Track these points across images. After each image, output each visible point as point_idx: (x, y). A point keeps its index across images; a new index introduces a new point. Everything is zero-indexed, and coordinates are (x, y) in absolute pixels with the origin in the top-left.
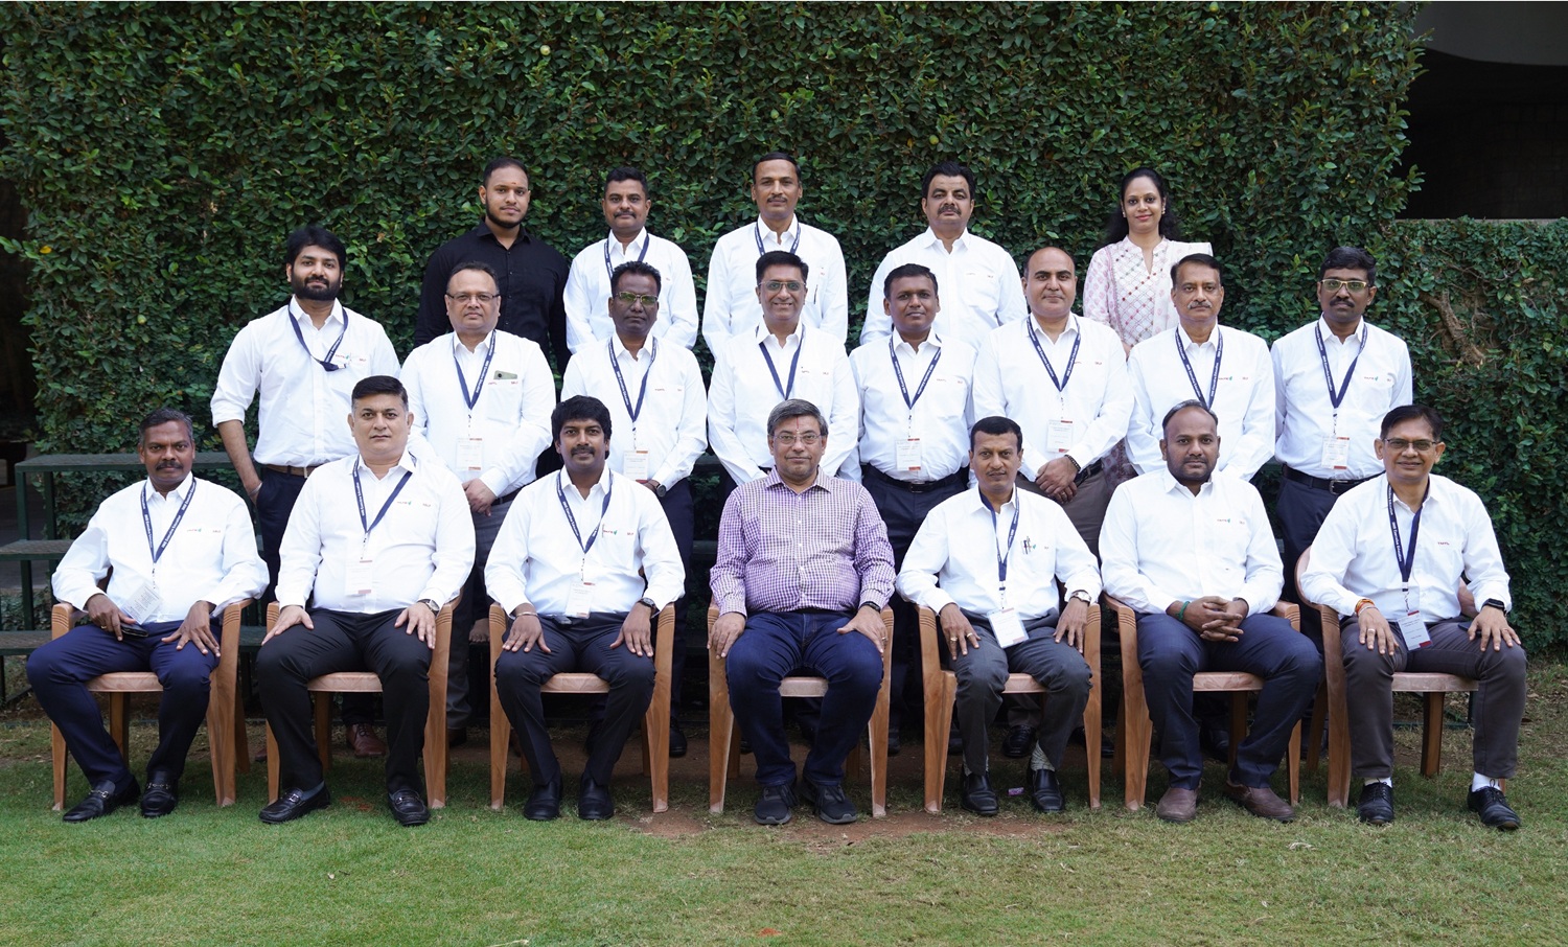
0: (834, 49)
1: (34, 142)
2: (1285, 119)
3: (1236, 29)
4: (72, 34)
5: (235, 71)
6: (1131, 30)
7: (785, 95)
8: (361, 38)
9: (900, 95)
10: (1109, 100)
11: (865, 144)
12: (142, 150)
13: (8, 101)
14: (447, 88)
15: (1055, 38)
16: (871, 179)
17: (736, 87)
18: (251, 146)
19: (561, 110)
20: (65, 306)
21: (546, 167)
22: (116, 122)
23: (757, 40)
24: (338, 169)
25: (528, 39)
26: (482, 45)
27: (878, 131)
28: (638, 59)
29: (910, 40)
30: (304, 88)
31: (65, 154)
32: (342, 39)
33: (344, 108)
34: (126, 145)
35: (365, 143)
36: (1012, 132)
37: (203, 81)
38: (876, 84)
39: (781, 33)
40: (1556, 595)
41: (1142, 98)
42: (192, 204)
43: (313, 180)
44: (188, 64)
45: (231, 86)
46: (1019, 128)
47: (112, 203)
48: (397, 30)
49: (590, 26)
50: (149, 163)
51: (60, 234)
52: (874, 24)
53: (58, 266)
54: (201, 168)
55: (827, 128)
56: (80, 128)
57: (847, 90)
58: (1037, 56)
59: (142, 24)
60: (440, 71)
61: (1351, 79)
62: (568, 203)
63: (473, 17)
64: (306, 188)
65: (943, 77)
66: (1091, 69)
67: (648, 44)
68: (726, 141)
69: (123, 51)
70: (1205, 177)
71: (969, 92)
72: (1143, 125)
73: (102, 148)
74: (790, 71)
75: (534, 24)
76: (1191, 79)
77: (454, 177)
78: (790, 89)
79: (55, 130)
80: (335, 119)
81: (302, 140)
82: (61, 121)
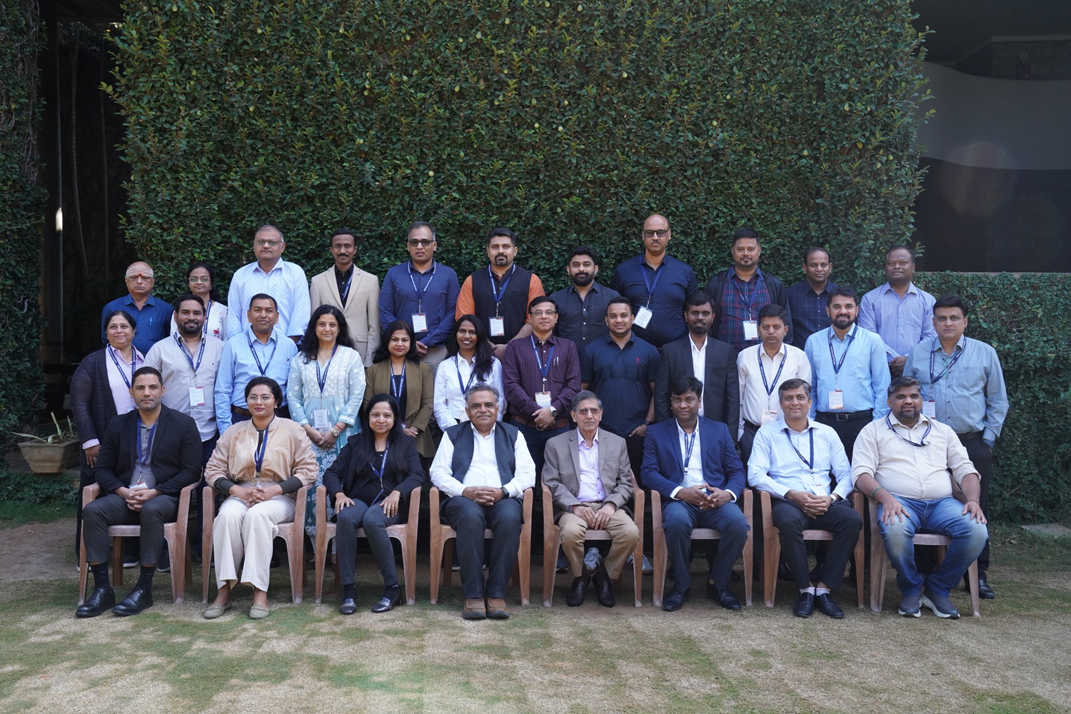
0: (592, 174)
1: (147, 223)
2: (846, 216)
3: (818, 165)
4: (170, 164)
5: (259, 184)
6: (759, 165)
7: (565, 200)
8: (328, 166)
9: (629, 200)
10: (747, 203)
11: (609, 227)
12: (206, 227)
13: (132, 200)
14: (376, 194)
15: (717, 169)
16: (613, 247)
17: (537, 195)
22: (192, 212)
23: (549, 169)
24: (314, 238)
25: (421, 168)
26: (396, 172)
27: (617, 220)
28: (483, 179)
29: (635, 170)
30: (297, 194)
31: (164, 230)
32: (318, 167)
33: (319, 205)
34: (197, 225)
35: (330, 224)
36: (692, 221)
37: (241, 189)
38: (616, 194)
39: (563, 165)
40: (1002, 486)
41: (765, 202)
42: (231, 257)
43: (300, 244)
44: (233, 180)
45: (255, 192)
46: (696, 219)
47: (187, 257)
48: (349, 162)
49: (456, 160)
50: (209, 235)
52: (615, 160)
54: (238, 237)
55: (588, 218)
56: (173, 215)
57: (599, 197)
58: (706, 179)
59: (208, 158)
60: (372, 185)
61: (882, 194)
63: (391, 155)
64: (296, 249)
65: (654, 190)
66: (737, 186)
67: (488, 170)
68: (532, 224)
69: (197, 173)
70: (801, 247)
71: (668, 199)
72: (766, 218)
73: (184, 226)
74: (568, 186)
75: (425, 159)
76: (793, 192)
77: (379, 243)
78: (568, 196)
79: (159, 216)
80: (313, 211)
81: (294, 222)
82: (162, 212)
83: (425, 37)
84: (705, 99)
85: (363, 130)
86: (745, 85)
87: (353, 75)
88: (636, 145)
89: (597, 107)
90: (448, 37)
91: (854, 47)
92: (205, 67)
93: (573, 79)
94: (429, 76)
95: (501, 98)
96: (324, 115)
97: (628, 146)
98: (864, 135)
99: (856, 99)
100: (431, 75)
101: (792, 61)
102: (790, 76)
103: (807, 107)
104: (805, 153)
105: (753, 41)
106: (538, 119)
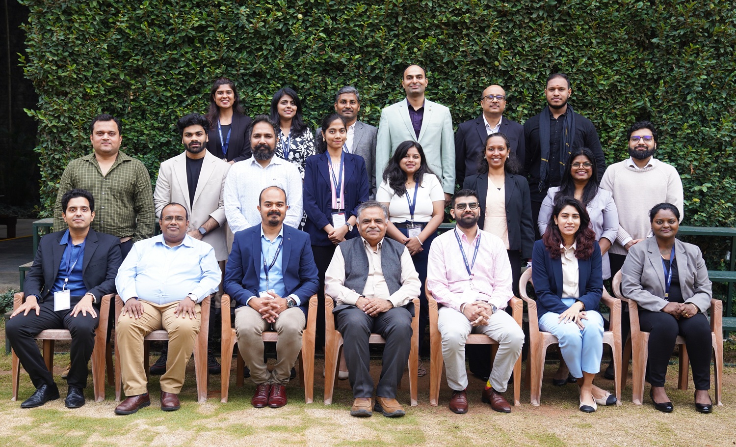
0: (446, 17)
1: (44, 61)
2: (679, 54)
3: (654, 7)
4: (64, 6)
5: (144, 26)
6: (599, 8)
7: (421, 40)
8: (207, 10)
9: (480, 41)
10: (587, 44)
11: (461, 65)
12: (97, 65)
13: (30, 40)
14: (250, 35)
15: (560, 12)
16: (464, 83)
17: (395, 36)
18: (150, 64)
19: (308, 47)
20: (57, 144)
21: (299, 76)
22: (84, 51)
23: (407, 12)
24: (194, 76)
25: (292, 11)
26: (268, 14)
27: (468, 59)
28: (347, 22)
29: (485, 12)
30: (178, 35)
31: (59, 67)
32: (198, 10)
33: (198, 45)
34: (89, 63)
35: (208, 63)
36: (537, 60)
37: (127, 31)
38: (467, 35)
39: (420, 9)
41: (604, 43)
42: (120, 93)
43: (182, 81)
44: (121, 22)
45: (141, 34)
46: (540, 58)
47: (80, 92)
48: (225, 6)
49: (323, 5)
50: (99, 71)
51: (56, 107)
52: (467, 4)
53: (54, 123)
54: (126, 75)
55: (442, 58)
56: (66, 54)
57: (452, 38)
58: (550, 21)
60: (247, 26)
61: (714, 33)
62: (310, 94)
65: (502, 32)
66: (578, 28)
67: (352, 14)
68: (391, 63)
69: (89, 15)
70: (636, 83)
71: (515, 39)
72: (604, 56)
73: (77, 64)
74: (423, 28)
75: (294, 3)
76: (630, 33)
77: (252, 80)
78: (425, 37)
79: (54, 55)
80: (193, 51)
81: (176, 61)
82: (57, 50)
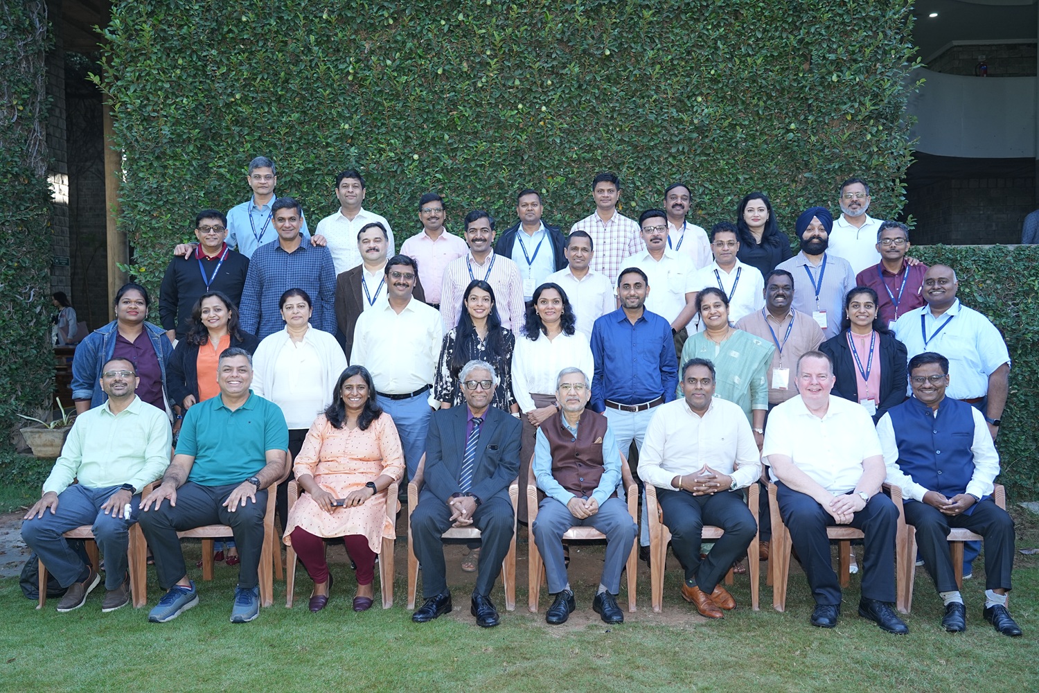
0: (576, 154)
3: (805, 139)
4: (157, 152)
6: (745, 140)
7: (549, 180)
8: (315, 151)
15: (702, 145)
17: (521, 175)
22: (180, 199)
23: (533, 149)
25: (406, 151)
26: (381, 155)
28: (467, 161)
29: (619, 148)
31: (152, 217)
32: (304, 152)
33: (305, 190)
34: (186, 212)
35: (317, 209)
37: (228, 176)
39: (547, 145)
44: (219, 167)
48: (334, 147)
49: (441, 143)
51: (150, 261)
52: (599, 140)
53: (149, 278)
55: (573, 197)
56: (161, 203)
57: (584, 177)
58: (691, 156)
59: (196, 146)
61: (872, 166)
63: (376, 139)
65: (639, 169)
66: (722, 163)
67: (472, 153)
69: (185, 161)
71: (653, 177)
73: (173, 214)
74: (552, 166)
75: (410, 142)
76: (780, 167)
78: (552, 177)
79: (146, 203)
82: (151, 199)
83: (407, 20)
84: (689, 76)
85: (347, 115)
86: (730, 59)
87: (337, 60)
88: (620, 123)
89: (580, 86)
90: (430, 20)
91: (841, 15)
92: (191, 56)
93: (555, 59)
94: (411, 59)
95: (484, 80)
96: (309, 100)
97: (612, 124)
98: (852, 106)
99: (844, 69)
100: (414, 58)
101: (777, 34)
102: (776, 48)
103: (795, 80)
104: (793, 126)
105: (736, 14)
106: (522, 100)
